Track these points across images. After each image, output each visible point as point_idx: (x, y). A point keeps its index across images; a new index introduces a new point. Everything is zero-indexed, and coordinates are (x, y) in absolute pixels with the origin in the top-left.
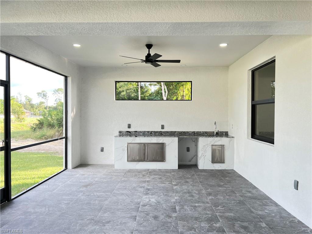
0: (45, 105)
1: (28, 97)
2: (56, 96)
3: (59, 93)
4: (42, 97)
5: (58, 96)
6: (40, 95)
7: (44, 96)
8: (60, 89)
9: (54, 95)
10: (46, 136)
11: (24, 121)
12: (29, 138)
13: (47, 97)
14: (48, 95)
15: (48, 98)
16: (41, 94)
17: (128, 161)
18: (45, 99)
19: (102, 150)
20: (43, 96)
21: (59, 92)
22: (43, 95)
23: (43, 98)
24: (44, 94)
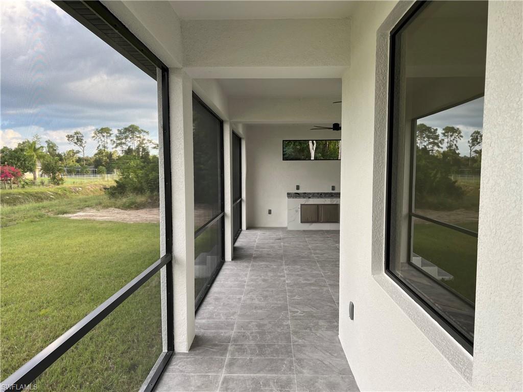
0: (80, 155)
1: (51, 142)
2: (99, 142)
3: (104, 136)
4: (75, 143)
5: (101, 140)
6: (70, 139)
7: (78, 142)
8: (105, 128)
9: (94, 138)
10: (136, 205)
11: (62, 184)
12: (111, 206)
13: (84, 142)
14: (84, 140)
15: (85, 145)
16: (74, 137)
17: (301, 222)
18: (81, 145)
19: (270, 212)
20: (76, 141)
21: (103, 134)
22: (77, 139)
23: (77, 144)
24: (77, 137)
